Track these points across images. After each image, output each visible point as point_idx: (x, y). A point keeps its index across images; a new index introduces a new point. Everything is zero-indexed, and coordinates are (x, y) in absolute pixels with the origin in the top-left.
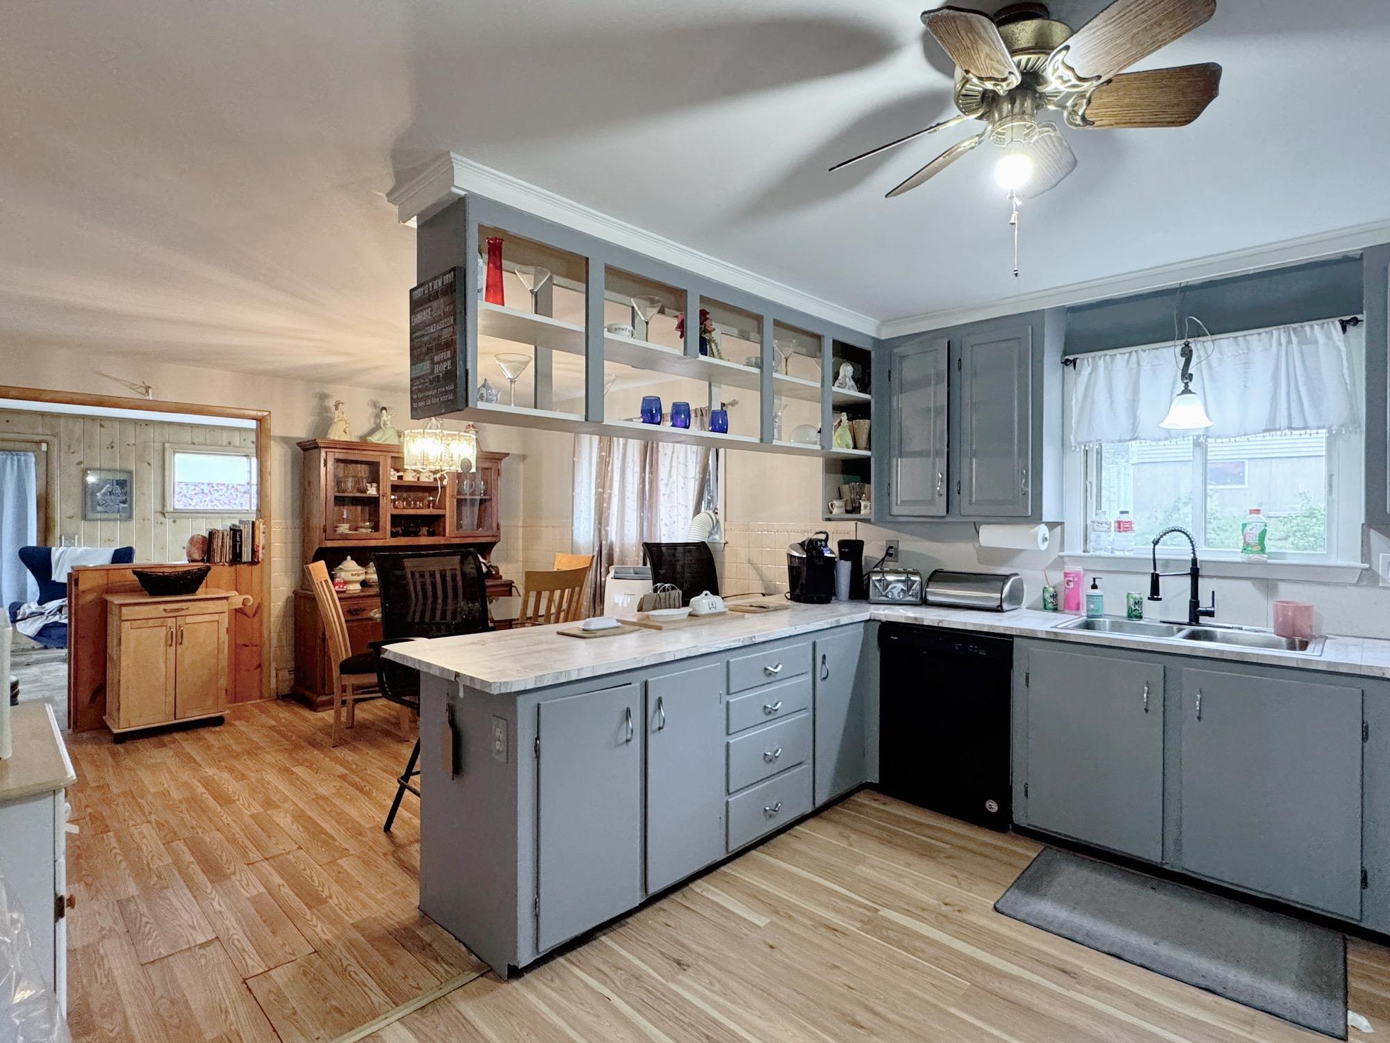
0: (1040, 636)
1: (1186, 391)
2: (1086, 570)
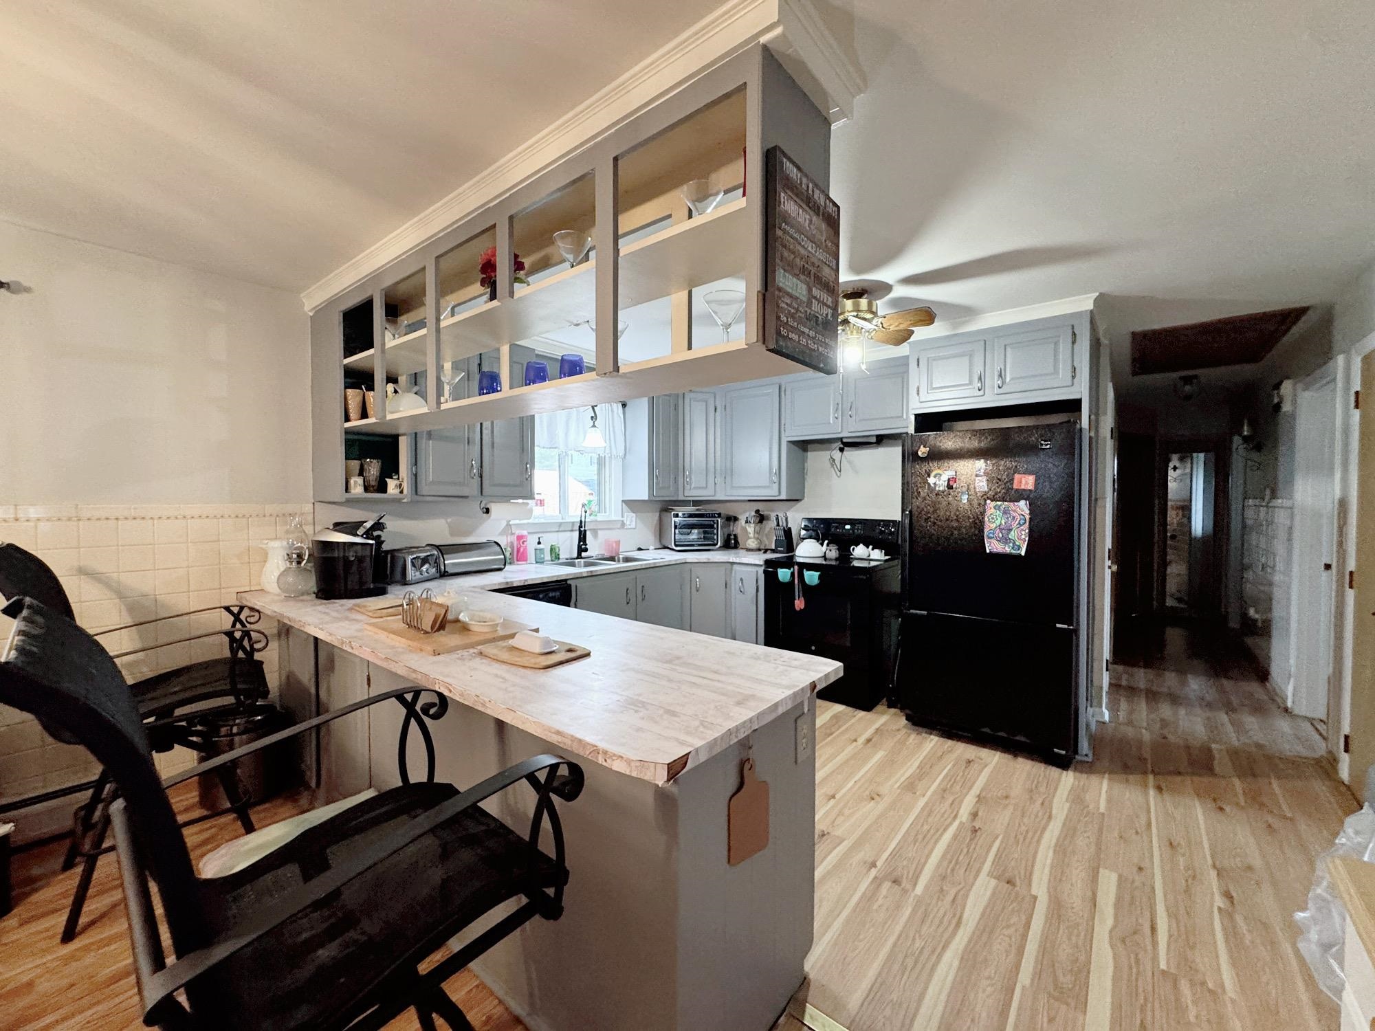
0: (584, 575)
1: (594, 426)
2: (529, 533)
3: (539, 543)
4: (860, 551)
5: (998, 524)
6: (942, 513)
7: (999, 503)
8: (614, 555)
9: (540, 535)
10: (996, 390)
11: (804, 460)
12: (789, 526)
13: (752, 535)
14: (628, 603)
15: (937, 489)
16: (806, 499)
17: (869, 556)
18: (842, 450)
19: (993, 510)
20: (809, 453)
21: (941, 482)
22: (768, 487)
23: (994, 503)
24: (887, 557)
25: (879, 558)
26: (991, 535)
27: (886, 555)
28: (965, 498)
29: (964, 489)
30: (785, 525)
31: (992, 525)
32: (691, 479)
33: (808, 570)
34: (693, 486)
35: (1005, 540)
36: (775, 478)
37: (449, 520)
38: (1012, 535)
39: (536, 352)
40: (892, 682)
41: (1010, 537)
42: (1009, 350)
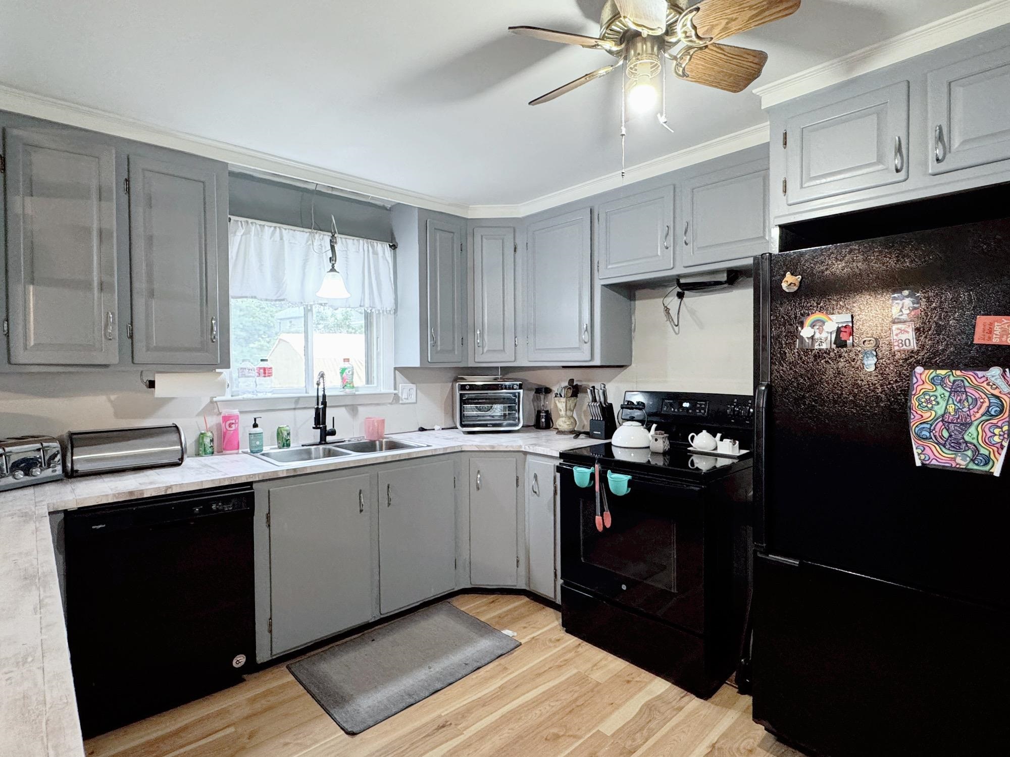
0: (281, 476)
1: (333, 270)
2: (241, 412)
3: (255, 426)
4: (702, 441)
5: (940, 412)
6: (825, 389)
7: (943, 372)
8: (373, 439)
9: (256, 415)
10: (932, 167)
11: (630, 313)
12: (609, 401)
13: (563, 413)
14: (361, 511)
15: (817, 347)
16: (633, 365)
17: (716, 449)
18: (680, 296)
19: (928, 386)
20: (637, 302)
21: (824, 335)
22: (578, 349)
23: (931, 373)
24: (744, 452)
25: (730, 453)
26: (926, 433)
27: (741, 448)
28: (870, 364)
29: (869, 346)
30: (602, 399)
31: (926, 415)
32: (483, 340)
33: (614, 472)
34: (485, 350)
35: (957, 445)
36: (586, 337)
37: (113, 397)
38: (972, 434)
39: (231, 169)
40: (746, 655)
41: (967, 438)
42: (959, 92)
